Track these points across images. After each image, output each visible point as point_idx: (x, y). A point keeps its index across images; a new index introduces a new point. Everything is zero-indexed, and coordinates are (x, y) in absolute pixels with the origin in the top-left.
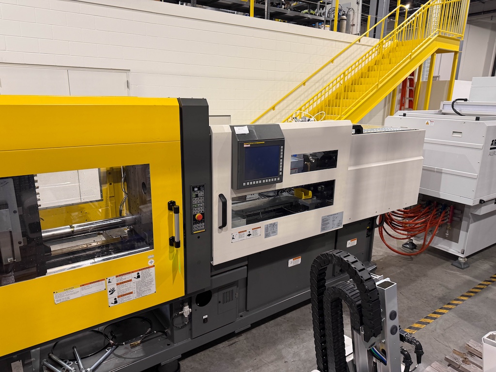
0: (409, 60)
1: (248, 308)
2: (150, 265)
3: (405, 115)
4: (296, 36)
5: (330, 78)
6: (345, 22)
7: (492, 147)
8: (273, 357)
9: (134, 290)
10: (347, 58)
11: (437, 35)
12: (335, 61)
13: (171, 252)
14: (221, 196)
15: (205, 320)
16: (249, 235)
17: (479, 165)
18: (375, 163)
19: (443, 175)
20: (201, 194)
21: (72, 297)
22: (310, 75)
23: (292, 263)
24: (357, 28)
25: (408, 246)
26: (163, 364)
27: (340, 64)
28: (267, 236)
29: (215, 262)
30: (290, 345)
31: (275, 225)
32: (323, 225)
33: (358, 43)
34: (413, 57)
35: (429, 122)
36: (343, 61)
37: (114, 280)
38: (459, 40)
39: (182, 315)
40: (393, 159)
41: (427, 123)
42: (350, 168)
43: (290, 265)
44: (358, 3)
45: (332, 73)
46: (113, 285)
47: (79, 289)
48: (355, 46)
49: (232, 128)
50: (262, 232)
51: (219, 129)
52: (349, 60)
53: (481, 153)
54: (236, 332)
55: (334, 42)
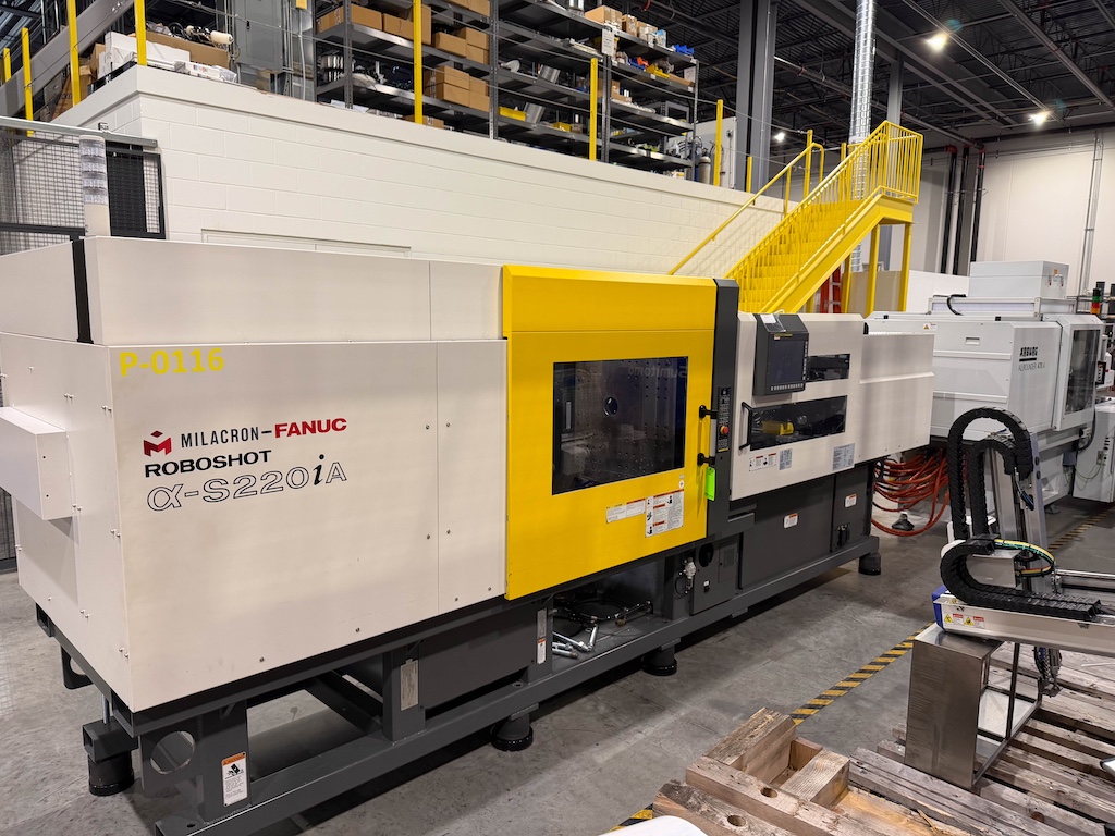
0: (841, 236)
1: (743, 585)
2: (681, 487)
3: (886, 317)
4: (659, 194)
5: (710, 266)
6: (708, 168)
7: (1023, 358)
8: (790, 648)
9: (665, 519)
10: (735, 232)
11: (879, 196)
12: (717, 237)
13: (698, 473)
14: (744, 405)
15: (706, 589)
16: (765, 463)
17: (1008, 383)
18: (884, 377)
19: (956, 402)
20: (727, 399)
21: (621, 517)
22: (681, 260)
23: (790, 521)
24: (730, 177)
25: (902, 527)
26: (663, 647)
27: (725, 241)
28: (782, 467)
29: (735, 497)
30: (804, 636)
31: (788, 452)
32: (835, 460)
33: (751, 205)
34: (847, 230)
35: (929, 326)
36: (730, 237)
37: (653, 502)
38: (911, 204)
39: (685, 576)
40: (901, 374)
41: (927, 328)
42: (862, 382)
43: (786, 526)
44: (730, 135)
45: (713, 257)
46: (650, 509)
47: (624, 507)
48: (747, 210)
49: (757, 316)
50: (776, 460)
51: (746, 317)
52: (738, 234)
53: (1009, 365)
54: (734, 616)
55: (715, 205)
